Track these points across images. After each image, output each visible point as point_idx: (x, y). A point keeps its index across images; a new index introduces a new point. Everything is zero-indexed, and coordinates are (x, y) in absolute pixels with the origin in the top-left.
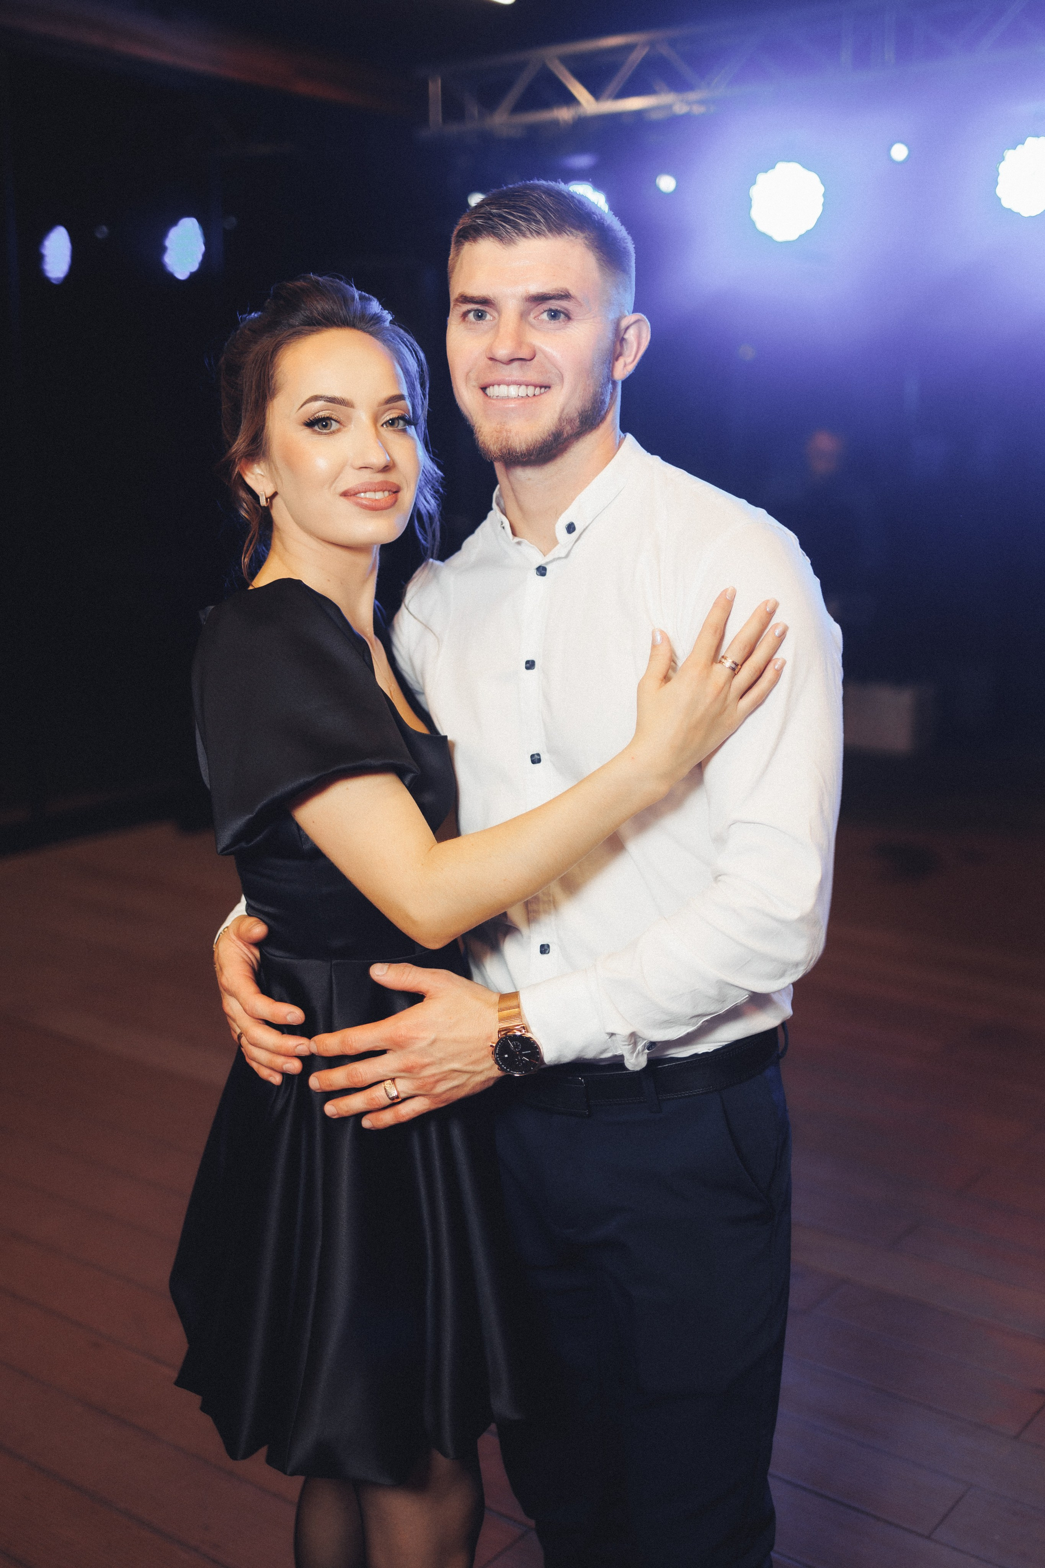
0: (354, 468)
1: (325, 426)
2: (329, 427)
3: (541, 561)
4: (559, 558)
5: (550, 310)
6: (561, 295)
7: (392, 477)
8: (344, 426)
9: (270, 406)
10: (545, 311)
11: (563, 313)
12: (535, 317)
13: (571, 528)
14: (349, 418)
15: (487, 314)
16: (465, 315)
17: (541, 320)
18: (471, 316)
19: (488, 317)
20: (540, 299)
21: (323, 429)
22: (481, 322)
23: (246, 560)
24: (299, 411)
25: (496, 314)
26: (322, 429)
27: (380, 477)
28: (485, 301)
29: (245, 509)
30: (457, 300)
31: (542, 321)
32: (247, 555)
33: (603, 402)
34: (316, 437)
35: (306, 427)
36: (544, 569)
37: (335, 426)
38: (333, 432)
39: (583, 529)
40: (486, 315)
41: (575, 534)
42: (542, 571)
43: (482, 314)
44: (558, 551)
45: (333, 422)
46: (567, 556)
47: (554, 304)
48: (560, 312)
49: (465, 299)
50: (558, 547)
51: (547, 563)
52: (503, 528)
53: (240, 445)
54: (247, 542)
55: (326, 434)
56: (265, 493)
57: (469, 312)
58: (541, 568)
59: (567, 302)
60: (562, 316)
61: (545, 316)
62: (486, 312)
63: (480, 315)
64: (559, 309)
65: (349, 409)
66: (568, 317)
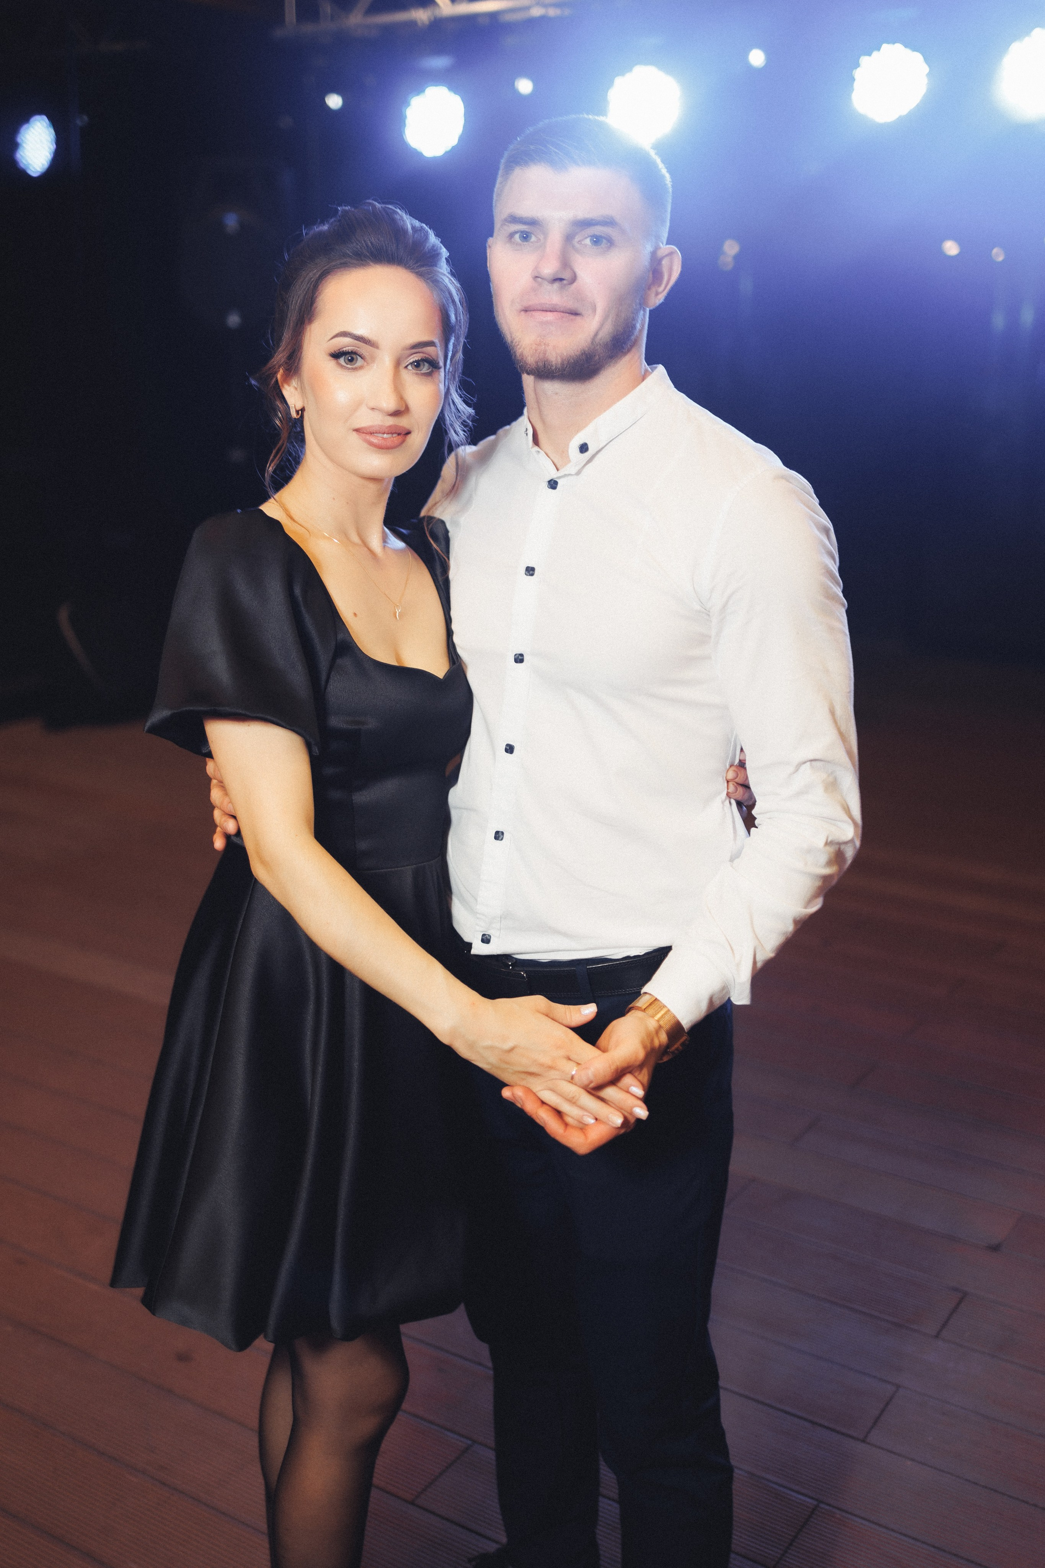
0: (368, 408)
1: (351, 361)
2: (354, 361)
3: (553, 474)
4: (570, 475)
5: (593, 236)
6: (606, 221)
7: (403, 422)
8: (367, 363)
9: (308, 329)
10: (589, 236)
11: (604, 238)
12: (579, 241)
13: (584, 448)
14: (373, 359)
15: (533, 235)
16: (511, 236)
17: (584, 244)
18: (517, 236)
19: (533, 239)
20: (584, 224)
21: (349, 363)
22: (525, 243)
23: (271, 468)
24: (331, 341)
25: (541, 237)
26: (347, 364)
27: (391, 421)
28: (533, 222)
29: (279, 418)
30: (506, 220)
31: (586, 245)
32: (272, 465)
33: (633, 327)
34: (339, 372)
35: (333, 359)
36: (556, 483)
37: (360, 362)
38: (355, 369)
39: (596, 451)
40: (531, 236)
41: (587, 455)
42: (553, 484)
43: (527, 236)
44: (571, 469)
45: (358, 357)
46: (578, 473)
47: (598, 230)
48: (601, 237)
49: (514, 219)
50: (569, 465)
51: (559, 478)
52: (527, 434)
53: (280, 356)
54: (274, 452)
55: (349, 369)
56: (295, 406)
57: (516, 232)
58: (553, 482)
59: (611, 229)
60: (604, 241)
61: (588, 241)
62: (531, 233)
63: (525, 237)
64: (603, 235)
65: (373, 349)
66: (611, 242)
